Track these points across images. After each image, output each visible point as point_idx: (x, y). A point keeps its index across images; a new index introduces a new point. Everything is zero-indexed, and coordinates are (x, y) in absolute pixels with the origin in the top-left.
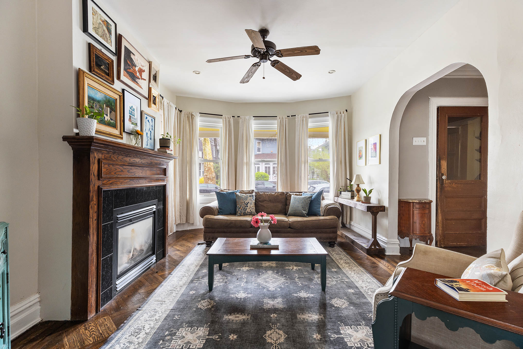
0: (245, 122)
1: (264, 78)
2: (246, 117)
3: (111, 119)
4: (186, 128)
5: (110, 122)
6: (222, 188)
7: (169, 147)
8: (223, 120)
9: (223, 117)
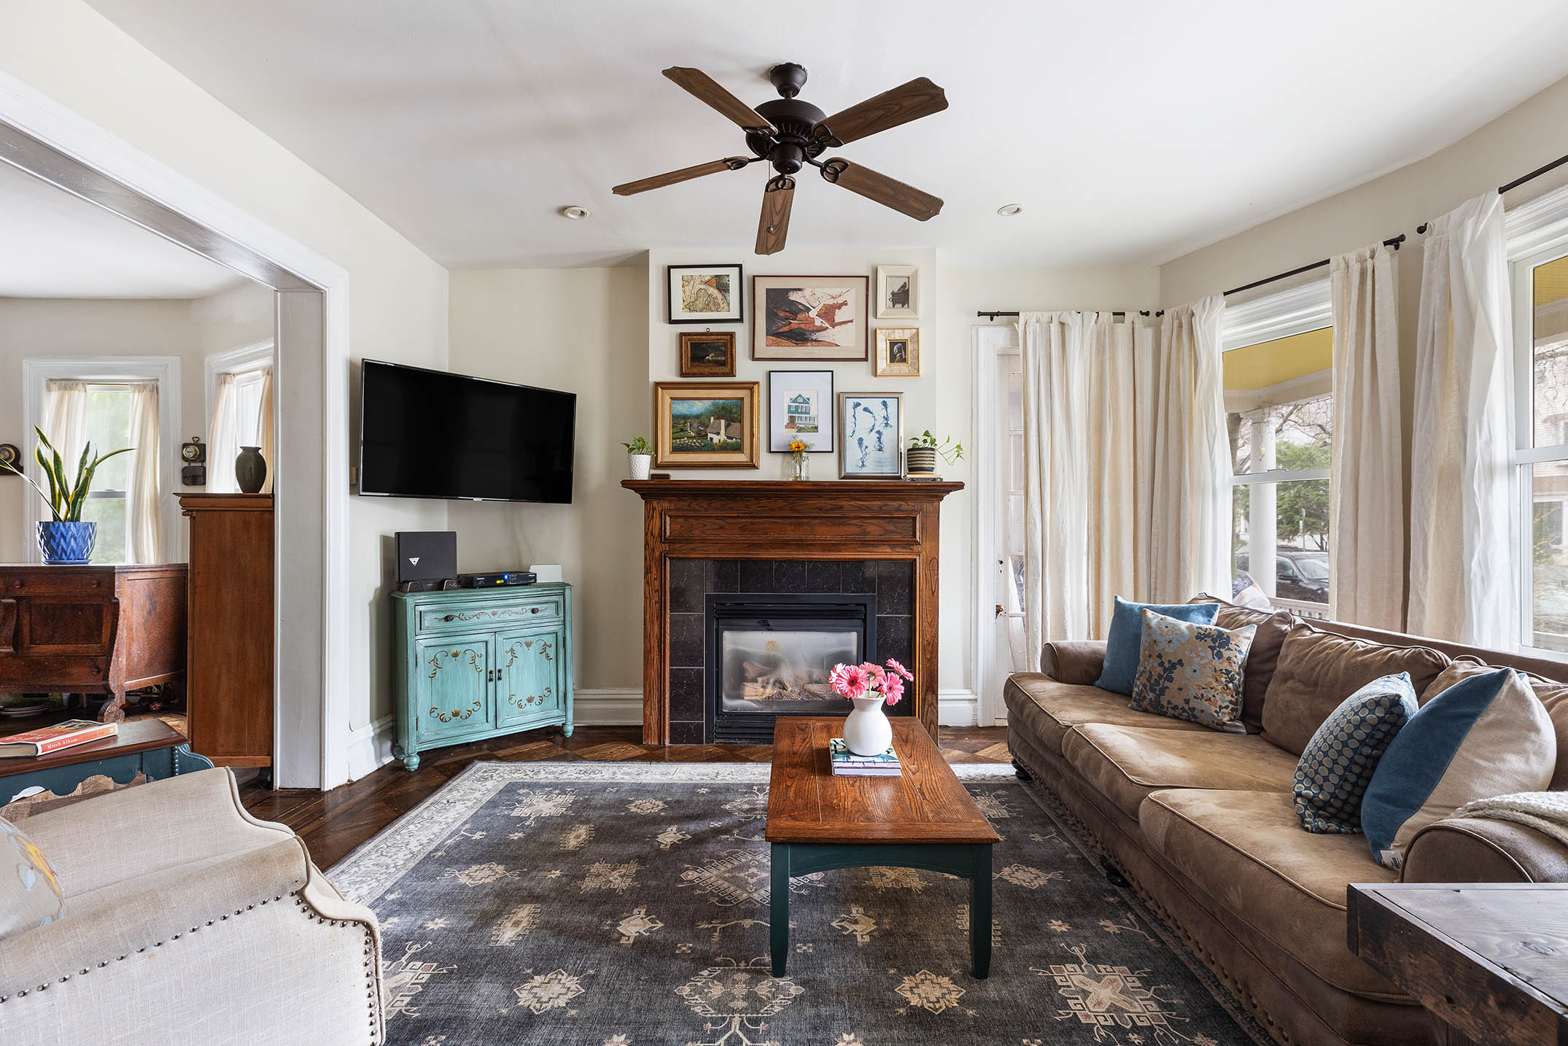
3: (728, 437)
5: (728, 444)
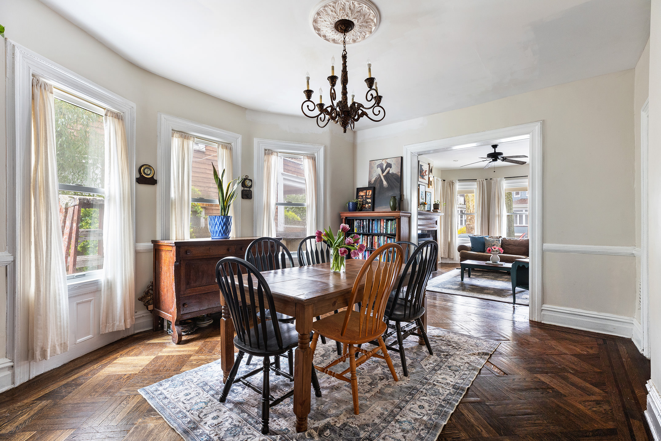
0: (497, 183)
1: (494, 172)
2: (498, 179)
4: (448, 192)
6: (475, 234)
7: (438, 208)
8: (477, 183)
9: (477, 180)
